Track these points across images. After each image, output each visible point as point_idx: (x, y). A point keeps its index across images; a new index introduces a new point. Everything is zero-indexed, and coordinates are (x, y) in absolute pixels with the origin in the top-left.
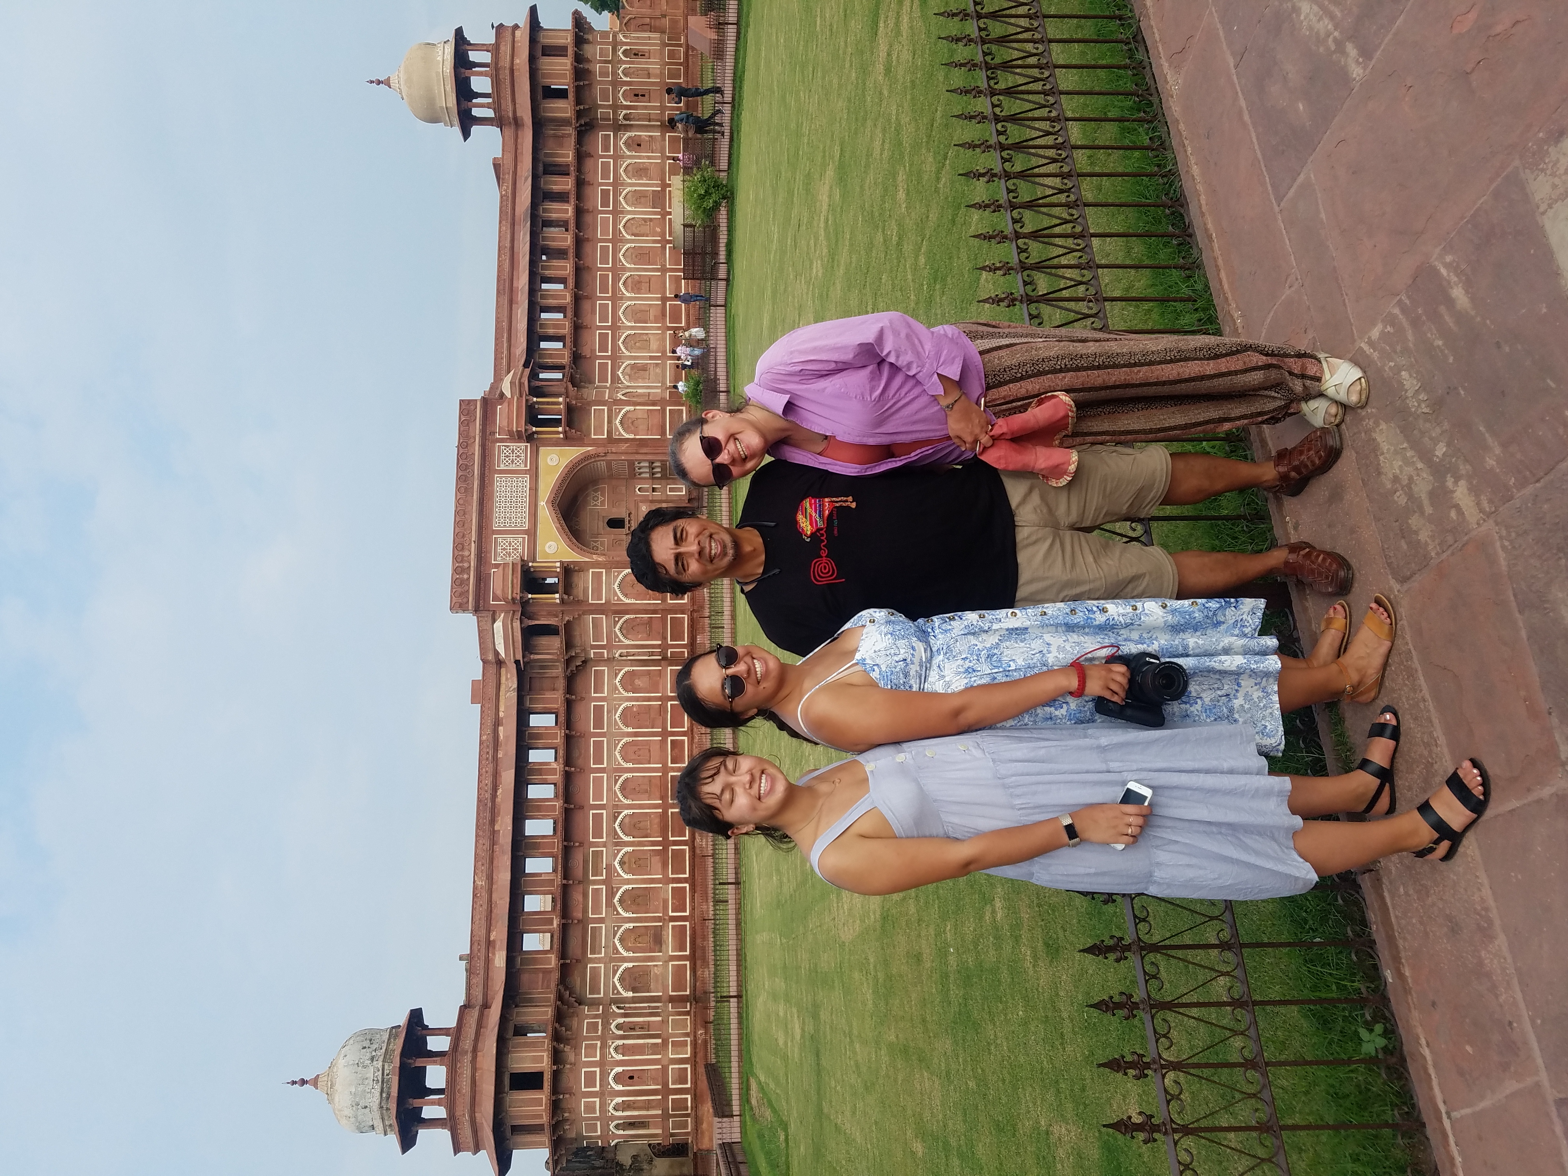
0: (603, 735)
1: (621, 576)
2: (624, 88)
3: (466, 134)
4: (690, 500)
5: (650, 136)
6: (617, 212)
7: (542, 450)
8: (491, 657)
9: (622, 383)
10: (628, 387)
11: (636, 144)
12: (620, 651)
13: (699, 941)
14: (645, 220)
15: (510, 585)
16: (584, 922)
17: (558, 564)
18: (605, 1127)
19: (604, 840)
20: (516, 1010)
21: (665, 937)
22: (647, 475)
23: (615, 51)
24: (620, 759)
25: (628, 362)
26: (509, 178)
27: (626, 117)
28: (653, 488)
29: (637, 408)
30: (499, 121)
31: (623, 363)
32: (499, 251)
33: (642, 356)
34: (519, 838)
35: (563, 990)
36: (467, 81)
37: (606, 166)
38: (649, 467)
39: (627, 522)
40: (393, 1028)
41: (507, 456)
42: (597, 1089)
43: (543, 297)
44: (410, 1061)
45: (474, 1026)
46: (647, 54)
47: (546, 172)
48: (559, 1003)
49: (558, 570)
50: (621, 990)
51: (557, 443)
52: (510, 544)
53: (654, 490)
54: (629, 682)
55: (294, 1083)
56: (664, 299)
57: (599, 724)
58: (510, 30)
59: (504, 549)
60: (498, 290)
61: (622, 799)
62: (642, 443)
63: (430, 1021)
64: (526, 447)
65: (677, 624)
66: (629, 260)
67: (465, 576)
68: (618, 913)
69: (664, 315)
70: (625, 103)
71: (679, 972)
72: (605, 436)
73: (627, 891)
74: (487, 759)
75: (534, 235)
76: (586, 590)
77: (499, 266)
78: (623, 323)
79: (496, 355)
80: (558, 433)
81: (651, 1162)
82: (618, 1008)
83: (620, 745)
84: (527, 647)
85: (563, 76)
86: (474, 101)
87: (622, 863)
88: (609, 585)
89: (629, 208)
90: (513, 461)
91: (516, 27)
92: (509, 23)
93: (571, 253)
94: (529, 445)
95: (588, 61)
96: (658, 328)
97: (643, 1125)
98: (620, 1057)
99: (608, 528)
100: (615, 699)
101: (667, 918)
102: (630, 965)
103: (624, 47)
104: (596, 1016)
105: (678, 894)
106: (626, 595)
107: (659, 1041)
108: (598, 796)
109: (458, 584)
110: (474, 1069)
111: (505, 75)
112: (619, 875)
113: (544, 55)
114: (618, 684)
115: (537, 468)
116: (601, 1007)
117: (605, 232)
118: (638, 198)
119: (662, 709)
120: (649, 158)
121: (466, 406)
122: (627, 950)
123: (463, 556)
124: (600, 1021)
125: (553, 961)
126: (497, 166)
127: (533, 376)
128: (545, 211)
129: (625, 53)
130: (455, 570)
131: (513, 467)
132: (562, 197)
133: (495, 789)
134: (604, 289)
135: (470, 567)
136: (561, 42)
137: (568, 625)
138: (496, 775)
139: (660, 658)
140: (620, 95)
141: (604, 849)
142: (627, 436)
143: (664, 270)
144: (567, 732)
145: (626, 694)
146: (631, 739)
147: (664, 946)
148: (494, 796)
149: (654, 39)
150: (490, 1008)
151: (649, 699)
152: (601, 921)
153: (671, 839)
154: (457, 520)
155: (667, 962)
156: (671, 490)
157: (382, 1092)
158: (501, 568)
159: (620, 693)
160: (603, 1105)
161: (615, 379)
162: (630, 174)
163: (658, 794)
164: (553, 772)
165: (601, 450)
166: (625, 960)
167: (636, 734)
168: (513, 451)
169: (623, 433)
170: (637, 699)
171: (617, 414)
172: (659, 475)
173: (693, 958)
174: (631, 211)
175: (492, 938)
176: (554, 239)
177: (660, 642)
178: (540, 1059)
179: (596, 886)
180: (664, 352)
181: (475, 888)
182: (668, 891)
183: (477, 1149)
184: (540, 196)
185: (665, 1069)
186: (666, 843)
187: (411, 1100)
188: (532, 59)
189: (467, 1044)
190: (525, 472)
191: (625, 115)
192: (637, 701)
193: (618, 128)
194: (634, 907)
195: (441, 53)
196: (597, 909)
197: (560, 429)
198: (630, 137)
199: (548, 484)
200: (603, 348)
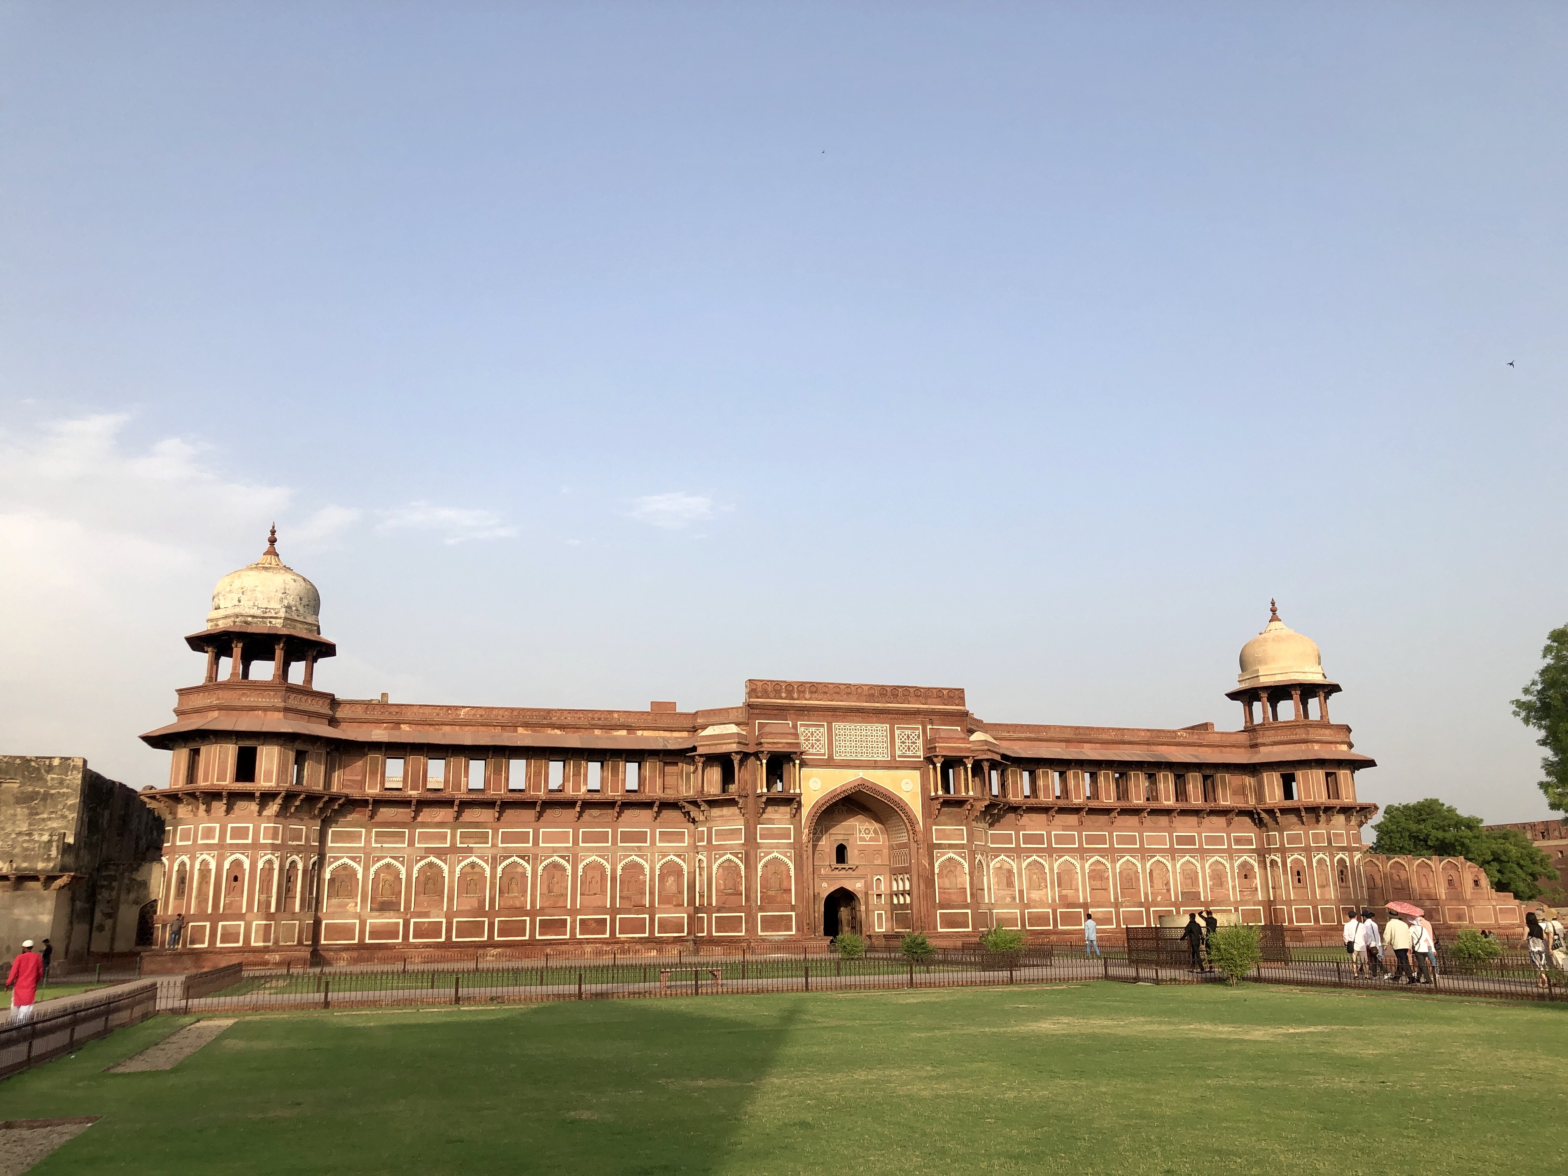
0: (614, 843)
1: (786, 860)
2: (1305, 860)
3: (1233, 696)
4: (870, 936)
5: (1256, 888)
6: (1172, 853)
7: (917, 773)
8: (700, 721)
9: (992, 860)
10: (988, 866)
11: (1246, 874)
12: (705, 860)
13: (380, 954)
14: (1168, 884)
15: (775, 741)
16: (413, 823)
17: (798, 791)
18: (184, 850)
19: (500, 845)
20: (324, 752)
21: (387, 914)
22: (895, 889)
23: (1343, 849)
24: (587, 861)
25: (1015, 867)
26: (1194, 739)
27: (1273, 863)
28: (881, 895)
29: (968, 877)
30: (1250, 729)
31: (1013, 860)
32: (1119, 729)
33: (1021, 882)
34: (507, 753)
35: (340, 802)
36: (1290, 697)
37: (1219, 840)
38: (904, 891)
39: (843, 866)
40: (319, 627)
41: (908, 737)
42: (229, 841)
43: (1076, 776)
44: (282, 645)
45: (311, 709)
46: (1344, 884)
47: (1205, 778)
48: (326, 798)
49: (792, 791)
50: (333, 866)
51: (924, 789)
52: (818, 740)
53: (879, 895)
54: (671, 870)
55: (273, 532)
56: (1085, 906)
57: (626, 837)
58: (1347, 740)
59: (812, 734)
60: (1079, 727)
61: (543, 864)
62: (930, 882)
63: (322, 663)
64: (920, 757)
65: (734, 924)
66: (1125, 867)
67: (784, 695)
68: (417, 862)
69: (1069, 906)
70: (1289, 861)
71: (347, 931)
72: (935, 842)
73: (441, 871)
74: (593, 719)
75: (1139, 765)
76: (771, 821)
77: (1103, 729)
78: (1056, 860)
79: (1012, 725)
80: (936, 790)
81: (136, 902)
82: (314, 864)
83: (603, 861)
84: (711, 759)
85: (1308, 795)
86: (1268, 704)
87: (473, 865)
88: (777, 846)
89: (1178, 866)
90: (903, 743)
91: (1351, 746)
92: (1353, 738)
93: (1123, 804)
94: (922, 759)
95: (1329, 821)
96: (1054, 900)
97: (180, 892)
98: (260, 865)
99: (836, 846)
100: (653, 854)
101: (409, 916)
102: (360, 876)
103: (1347, 860)
104: (307, 839)
105: (435, 930)
106: (765, 866)
107: (273, 910)
108: (548, 838)
109: (777, 687)
110: (265, 709)
111: (1301, 734)
112: (459, 862)
113: (1328, 775)
114: (669, 858)
115: (897, 768)
116: (317, 844)
117: (1151, 840)
118: (1191, 877)
119: (641, 908)
120: (1234, 887)
121: (958, 695)
122: (377, 873)
123: (803, 692)
124: (303, 843)
125: (372, 791)
126: (1205, 727)
127: (994, 765)
128: (1166, 777)
129: (1342, 861)
130: (789, 685)
131: (898, 743)
132: (1181, 793)
133: (561, 727)
134: (1090, 840)
135: (793, 699)
136: (1343, 792)
137: (732, 802)
138: (576, 728)
139: (697, 905)
140: (1296, 856)
141: (490, 845)
142: (936, 865)
143: (1117, 905)
144: (619, 803)
145: (658, 867)
146: (609, 873)
147: (376, 914)
148: (553, 726)
149: (1362, 892)
150: (329, 725)
151: (652, 893)
152: (411, 843)
153: (497, 920)
154: (841, 687)
155: (359, 916)
156: (880, 915)
157: (253, 617)
158: (793, 731)
159: (659, 861)
160: (208, 847)
161: (997, 852)
162: (1214, 867)
163: (547, 904)
164: (577, 788)
165: (920, 836)
166: (366, 869)
167: (613, 879)
168: (914, 743)
169: (939, 861)
170: (652, 879)
171: (959, 854)
172: (895, 901)
173: (362, 946)
174: (1175, 869)
175: (402, 726)
176: (1137, 786)
177: (714, 905)
178: (268, 778)
179: (449, 837)
180: (1028, 906)
181: (457, 708)
182: (438, 917)
183: (179, 713)
184: (1180, 770)
185: (240, 917)
186: (492, 914)
187: (240, 645)
188: (1320, 763)
189: (294, 702)
190: (893, 756)
191: (1277, 862)
192: (650, 881)
193: (1262, 853)
194: (422, 878)
195: (1312, 670)
196: (424, 837)
197: (940, 793)
198: (1253, 867)
199: (882, 779)
200: (1028, 839)
